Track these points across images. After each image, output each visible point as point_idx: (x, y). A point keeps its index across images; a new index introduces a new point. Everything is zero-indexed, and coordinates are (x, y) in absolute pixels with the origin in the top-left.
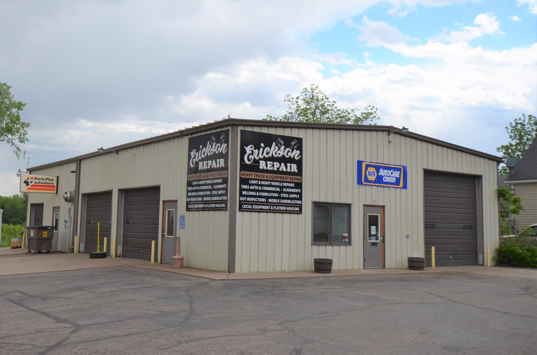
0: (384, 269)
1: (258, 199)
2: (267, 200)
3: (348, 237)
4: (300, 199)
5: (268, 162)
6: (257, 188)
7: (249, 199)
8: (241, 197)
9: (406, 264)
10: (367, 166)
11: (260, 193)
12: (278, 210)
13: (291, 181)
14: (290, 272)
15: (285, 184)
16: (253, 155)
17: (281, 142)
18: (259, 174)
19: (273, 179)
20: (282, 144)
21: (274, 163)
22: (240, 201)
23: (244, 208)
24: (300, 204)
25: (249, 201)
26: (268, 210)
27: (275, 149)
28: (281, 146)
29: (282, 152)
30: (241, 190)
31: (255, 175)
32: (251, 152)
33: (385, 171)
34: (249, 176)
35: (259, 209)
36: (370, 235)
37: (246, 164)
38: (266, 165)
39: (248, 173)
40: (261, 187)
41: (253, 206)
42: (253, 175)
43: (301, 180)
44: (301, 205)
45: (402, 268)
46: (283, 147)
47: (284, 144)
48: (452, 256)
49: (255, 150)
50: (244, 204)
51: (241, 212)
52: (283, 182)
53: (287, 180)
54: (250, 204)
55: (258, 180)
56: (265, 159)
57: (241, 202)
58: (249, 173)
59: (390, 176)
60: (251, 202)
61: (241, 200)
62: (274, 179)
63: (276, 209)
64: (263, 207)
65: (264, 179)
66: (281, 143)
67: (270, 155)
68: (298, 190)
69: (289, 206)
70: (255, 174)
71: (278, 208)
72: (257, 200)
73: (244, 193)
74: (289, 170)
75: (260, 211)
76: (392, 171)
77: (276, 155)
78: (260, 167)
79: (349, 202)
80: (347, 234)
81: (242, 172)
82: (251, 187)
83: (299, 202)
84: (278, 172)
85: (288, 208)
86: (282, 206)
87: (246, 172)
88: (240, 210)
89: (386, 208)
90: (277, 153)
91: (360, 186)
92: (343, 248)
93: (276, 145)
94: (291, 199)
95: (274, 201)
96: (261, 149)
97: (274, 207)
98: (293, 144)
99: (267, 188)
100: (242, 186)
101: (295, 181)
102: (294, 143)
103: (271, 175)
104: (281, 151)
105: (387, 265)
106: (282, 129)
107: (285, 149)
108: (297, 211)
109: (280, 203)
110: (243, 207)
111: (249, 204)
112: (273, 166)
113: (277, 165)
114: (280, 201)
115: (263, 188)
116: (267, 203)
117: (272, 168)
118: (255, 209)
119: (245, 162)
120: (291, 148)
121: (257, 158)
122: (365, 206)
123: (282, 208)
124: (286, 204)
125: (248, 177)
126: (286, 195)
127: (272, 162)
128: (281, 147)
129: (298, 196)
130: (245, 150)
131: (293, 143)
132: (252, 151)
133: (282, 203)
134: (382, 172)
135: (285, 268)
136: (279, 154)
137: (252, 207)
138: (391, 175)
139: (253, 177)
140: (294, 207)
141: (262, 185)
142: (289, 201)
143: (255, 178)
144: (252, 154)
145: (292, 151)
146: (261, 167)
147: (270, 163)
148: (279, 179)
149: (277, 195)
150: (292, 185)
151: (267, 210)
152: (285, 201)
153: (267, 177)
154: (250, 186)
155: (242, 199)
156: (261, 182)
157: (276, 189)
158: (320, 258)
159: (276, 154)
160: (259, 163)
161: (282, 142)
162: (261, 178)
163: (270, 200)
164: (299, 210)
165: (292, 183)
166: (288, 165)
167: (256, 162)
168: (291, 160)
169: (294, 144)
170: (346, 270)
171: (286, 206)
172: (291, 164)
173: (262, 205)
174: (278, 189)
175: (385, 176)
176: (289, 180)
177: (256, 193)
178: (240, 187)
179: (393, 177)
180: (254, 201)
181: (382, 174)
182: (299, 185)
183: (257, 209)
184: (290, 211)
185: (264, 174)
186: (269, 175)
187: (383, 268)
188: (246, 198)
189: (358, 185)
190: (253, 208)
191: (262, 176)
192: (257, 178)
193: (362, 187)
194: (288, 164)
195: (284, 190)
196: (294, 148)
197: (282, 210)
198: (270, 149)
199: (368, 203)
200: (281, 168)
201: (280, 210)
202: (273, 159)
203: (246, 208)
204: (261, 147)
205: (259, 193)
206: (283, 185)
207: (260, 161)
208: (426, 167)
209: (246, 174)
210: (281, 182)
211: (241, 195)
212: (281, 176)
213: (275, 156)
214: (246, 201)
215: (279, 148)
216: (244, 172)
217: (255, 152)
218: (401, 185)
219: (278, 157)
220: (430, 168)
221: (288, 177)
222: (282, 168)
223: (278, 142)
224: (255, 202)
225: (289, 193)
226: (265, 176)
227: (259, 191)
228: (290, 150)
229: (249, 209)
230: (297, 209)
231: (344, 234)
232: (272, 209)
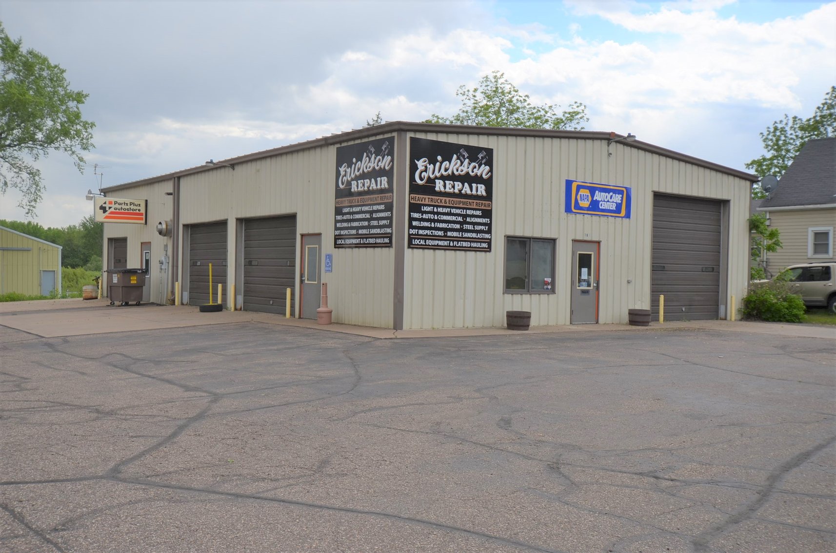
0: (597, 324)
1: (433, 231)
2: (446, 234)
3: (551, 282)
4: (489, 231)
5: (447, 182)
6: (431, 216)
7: (421, 232)
8: (410, 230)
9: (626, 318)
10: (579, 188)
11: (436, 223)
12: (459, 247)
13: (477, 207)
14: (475, 328)
15: (469, 212)
16: (426, 173)
17: (464, 154)
18: (435, 197)
19: (453, 204)
21: (455, 183)
22: (409, 235)
23: (415, 245)
24: (488, 239)
25: (421, 235)
26: (447, 246)
27: (456, 164)
28: (465, 159)
29: (466, 168)
30: (411, 219)
31: (430, 200)
32: (424, 168)
33: (603, 194)
34: (422, 201)
35: (434, 246)
36: (580, 281)
37: (418, 185)
38: (445, 186)
39: (420, 196)
40: (438, 216)
41: (427, 241)
42: (427, 200)
43: (491, 206)
44: (490, 239)
45: (620, 324)
46: (467, 161)
47: (468, 158)
48: (685, 308)
49: (430, 165)
50: (415, 239)
51: (410, 250)
52: (467, 209)
53: (472, 207)
54: (423, 239)
55: (434, 206)
56: (443, 178)
57: (411, 236)
58: (422, 196)
59: (608, 201)
60: (425, 235)
61: (410, 233)
62: (455, 206)
63: (457, 245)
64: (440, 243)
65: (441, 204)
66: (464, 156)
67: (450, 172)
68: (487, 219)
69: (474, 242)
70: (429, 198)
71: (459, 245)
72: (432, 233)
73: (414, 223)
74: (474, 192)
75: (436, 248)
76: (611, 194)
78: (436, 189)
79: (553, 236)
80: (550, 279)
81: (412, 195)
82: (425, 216)
83: (487, 236)
84: (460, 195)
85: (473, 245)
86: (465, 241)
87: (417, 196)
88: (409, 247)
89: (602, 244)
90: (459, 170)
91: (569, 215)
92: (544, 297)
93: (458, 158)
94: (477, 232)
95: (455, 234)
96: (438, 164)
97: (455, 242)
98: (480, 158)
99: (445, 218)
100: (412, 214)
101: (482, 208)
102: (482, 155)
103: (451, 199)
104: (464, 167)
105: (601, 321)
106: (465, 136)
107: (470, 164)
108: (486, 248)
109: (462, 238)
110: (413, 243)
111: (421, 239)
112: (453, 187)
113: (458, 186)
114: (462, 235)
115: (440, 217)
116: (445, 238)
117: (452, 190)
118: (429, 245)
119: (416, 182)
120: (477, 163)
121: (432, 176)
122: (575, 241)
123: (465, 244)
124: (470, 238)
125: (421, 202)
126: (470, 227)
127: (452, 182)
128: (464, 161)
129: (487, 227)
130: (417, 165)
131: (480, 156)
132: (426, 167)
134: (598, 196)
135: (469, 324)
136: (462, 171)
137: (425, 242)
138: (610, 200)
139: (427, 202)
140: (481, 242)
141: (438, 213)
142: (474, 235)
143: (430, 203)
144: (426, 171)
145: (480, 166)
146: (437, 189)
147: (450, 183)
148: (461, 206)
149: (458, 226)
150: (479, 213)
151: (445, 246)
152: (469, 235)
153: (445, 202)
154: (422, 215)
155: (413, 231)
156: (437, 209)
157: (457, 218)
158: (515, 310)
159: (457, 170)
160: (435, 183)
161: (466, 155)
162: (437, 204)
163: (449, 234)
165: (479, 210)
166: (474, 185)
167: (431, 181)
168: (478, 179)
169: (482, 157)
170: (547, 326)
171: (470, 242)
172: (477, 184)
173: (438, 240)
174: (460, 219)
175: (601, 201)
176: (475, 207)
177: (431, 224)
178: (410, 215)
179: (613, 202)
180: (428, 234)
181: (599, 199)
182: (487, 214)
183: (432, 245)
184: (475, 247)
185: (441, 198)
186: (447, 199)
188: (416, 230)
189: (566, 213)
190: (427, 244)
191: (439, 201)
192: (432, 203)
193: (571, 217)
194: (473, 184)
195: (468, 219)
196: (481, 162)
197: (465, 247)
198: (450, 163)
199: (579, 237)
200: (464, 189)
201: (463, 247)
202: (453, 178)
203: (418, 245)
204: (438, 161)
205: (434, 224)
206: (466, 213)
207: (436, 180)
208: (656, 189)
209: (417, 198)
210: (463, 208)
211: (411, 226)
212: (464, 200)
213: (456, 173)
214: (418, 235)
215: (462, 163)
216: (415, 196)
217: (429, 168)
218: (623, 213)
219: (460, 175)
220: (662, 190)
221: (473, 202)
222: (466, 190)
223: (461, 154)
224: (430, 236)
225: (474, 224)
226: (443, 201)
227: (434, 221)
228: (477, 165)
229: (422, 245)
230: (485, 245)
231: (546, 279)
232: (452, 245)
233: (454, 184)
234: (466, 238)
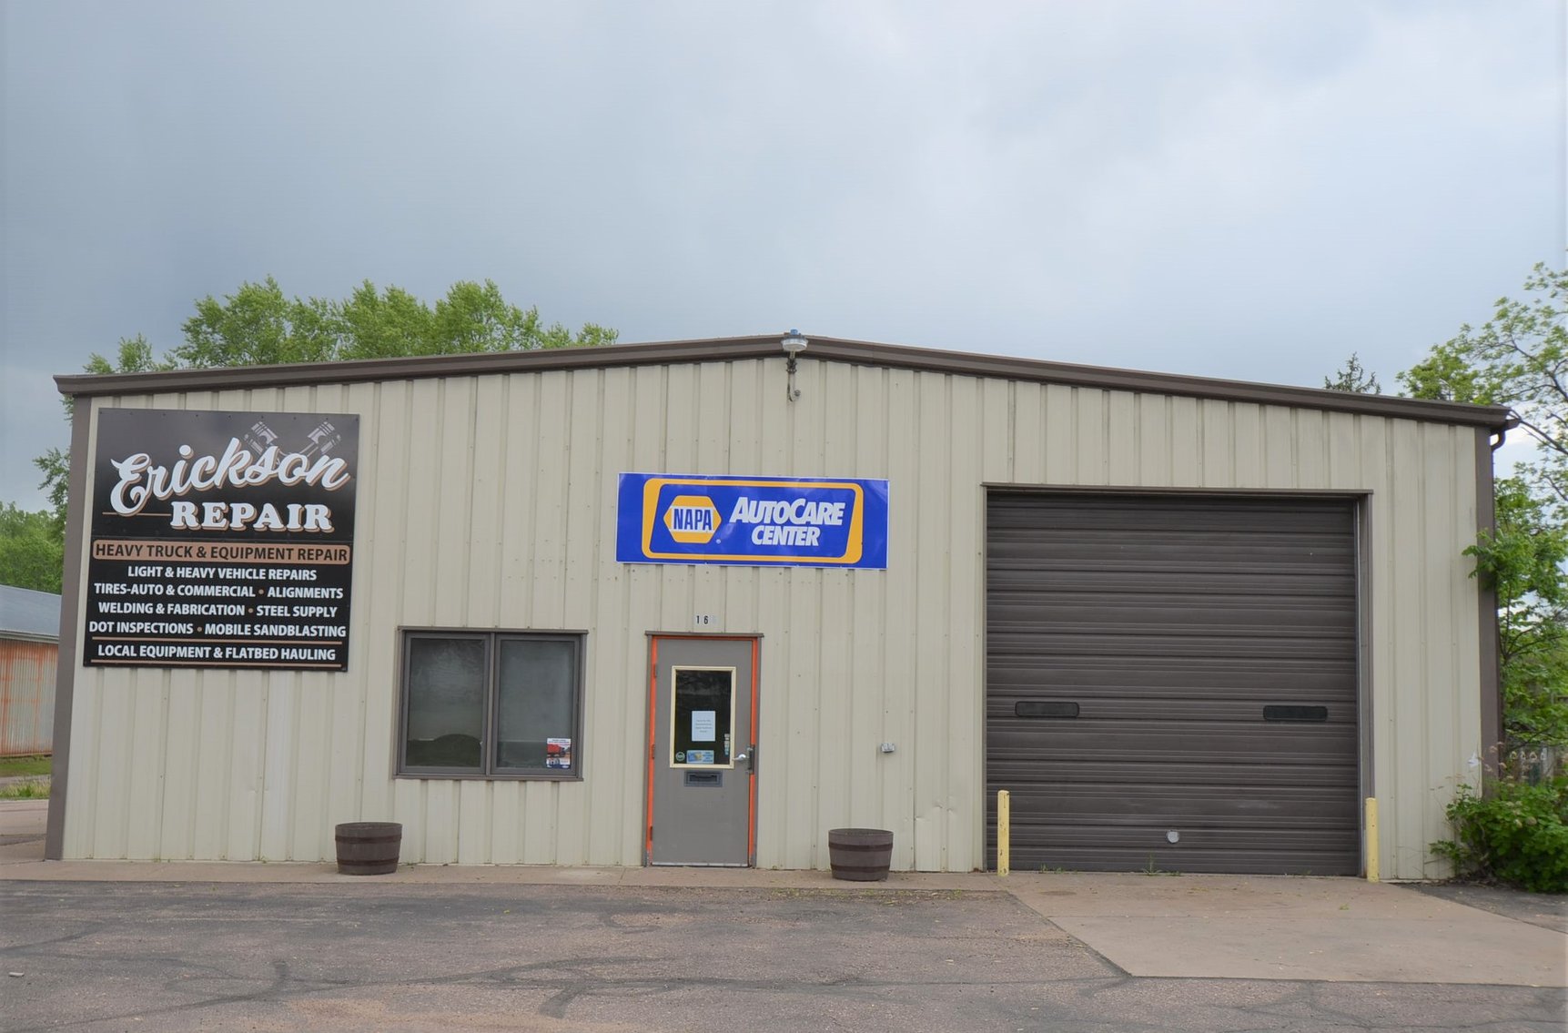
0: (751, 870)
1: (161, 625)
2: (200, 629)
3: (570, 749)
4: (343, 618)
5: (208, 506)
6: (158, 589)
7: (123, 627)
8: (91, 623)
11: (169, 605)
12: (243, 660)
13: (302, 561)
15: (274, 574)
16: (145, 487)
17: (265, 433)
18: (170, 544)
19: (225, 558)
20: (270, 440)
21: (232, 505)
22: (88, 635)
23: (105, 657)
24: (338, 638)
25: (124, 634)
26: (204, 659)
27: (238, 460)
28: (265, 447)
29: (269, 466)
30: (94, 598)
31: (154, 550)
32: (137, 476)
33: (769, 505)
34: (129, 555)
35: (163, 658)
36: (685, 742)
37: (119, 517)
38: (200, 516)
39: (123, 543)
40: (176, 588)
41: (142, 647)
43: (348, 556)
44: (346, 640)
46: (271, 452)
47: (275, 443)
48: (1181, 834)
49: (155, 468)
50: (105, 644)
51: (93, 670)
52: (268, 567)
53: (286, 561)
54: (129, 643)
55: (165, 564)
56: (196, 497)
57: (94, 638)
58: (130, 543)
59: (789, 523)
60: (135, 635)
61: (91, 630)
62: (230, 560)
63: (235, 656)
64: (182, 652)
65: (188, 559)
66: (264, 438)
67: (217, 480)
68: (333, 590)
69: (291, 647)
70: (151, 547)
71: (243, 653)
72: (157, 628)
73: (103, 607)
74: (294, 524)
75: (169, 664)
76: (801, 502)
77: (242, 481)
78: (172, 524)
79: (571, 625)
80: (569, 740)
81: (101, 543)
82: (135, 589)
83: (333, 631)
84: (249, 533)
85: (285, 654)
86: (262, 646)
87: (116, 543)
88: (87, 663)
89: (767, 646)
90: (248, 473)
91: (633, 567)
92: (539, 791)
93: (244, 446)
94: (301, 622)
95: (229, 629)
96: (180, 467)
97: (228, 649)
98: (315, 439)
99: (198, 591)
100: (97, 585)
101: (321, 561)
102: (321, 433)
103: (220, 545)
104: (262, 465)
105: (766, 857)
107: (280, 457)
108: (328, 661)
109: (252, 637)
110: (100, 654)
111: (123, 643)
112: (228, 516)
113: (244, 511)
114: (253, 631)
115: (183, 590)
116: (198, 638)
117: (223, 524)
118: (148, 658)
119: (115, 511)
120: (305, 454)
121: (160, 494)
122: (655, 637)
123: (259, 653)
124: (278, 638)
125: (125, 557)
126: (281, 611)
127: (223, 505)
128: (265, 451)
129: (333, 611)
130: (117, 472)
131: (315, 436)
132: (144, 475)
133: (259, 637)
134: (744, 511)
136: (256, 475)
137: (137, 651)
138: (795, 520)
139: (144, 556)
140: (313, 648)
141: (176, 582)
142: (291, 630)
143: (153, 558)
144: (143, 482)
145: (312, 463)
146: (176, 523)
147: (215, 510)
148: (251, 559)
149: (240, 610)
150: (305, 575)
151: (198, 659)
152: (275, 630)
153: (201, 553)
154: (130, 586)
155: (96, 626)
156: (175, 570)
157: (235, 591)
159: (241, 475)
160: (171, 510)
161: (270, 436)
162: (174, 558)
163: (210, 629)
164: (333, 658)
165: (310, 567)
166: (294, 509)
167: (159, 507)
168: (308, 494)
169: (321, 438)
170: (552, 866)
171: (279, 647)
172: (303, 505)
173: (176, 644)
174: (246, 592)
175: (762, 523)
176: (294, 560)
177: (155, 607)
178: (91, 588)
179: (808, 524)
180: (146, 631)
181: (748, 517)
182: (339, 576)
183: (157, 658)
184: (294, 661)
185: (189, 544)
186: (208, 546)
187: (749, 866)
188: (111, 624)
189: (621, 564)
190: (142, 655)
191: (181, 552)
192: (159, 558)
193: (638, 570)
194: (289, 506)
195: (272, 592)
196: (319, 450)
197: (261, 660)
198: (218, 460)
199: (674, 623)
200: (262, 519)
201: (253, 660)
202: (227, 494)
203: (114, 657)
204: (180, 457)
205: (166, 607)
206: (267, 575)
207: (174, 504)
208: (1001, 477)
209: (115, 548)
210: (258, 566)
211: (93, 614)
212: (261, 546)
213: (235, 481)
214: (114, 633)
215: (256, 458)
216: (107, 542)
217: (154, 476)
218: (854, 550)
219: (248, 487)
220: (1027, 476)
221: (290, 550)
222: (267, 520)
223: (254, 436)
224: (151, 635)
225: (290, 603)
226: (194, 552)
227: (165, 599)
228: (305, 460)
229: (126, 657)
230: (329, 655)
231: (550, 741)
232: (220, 656)
233: (231, 510)
234: (265, 637)
